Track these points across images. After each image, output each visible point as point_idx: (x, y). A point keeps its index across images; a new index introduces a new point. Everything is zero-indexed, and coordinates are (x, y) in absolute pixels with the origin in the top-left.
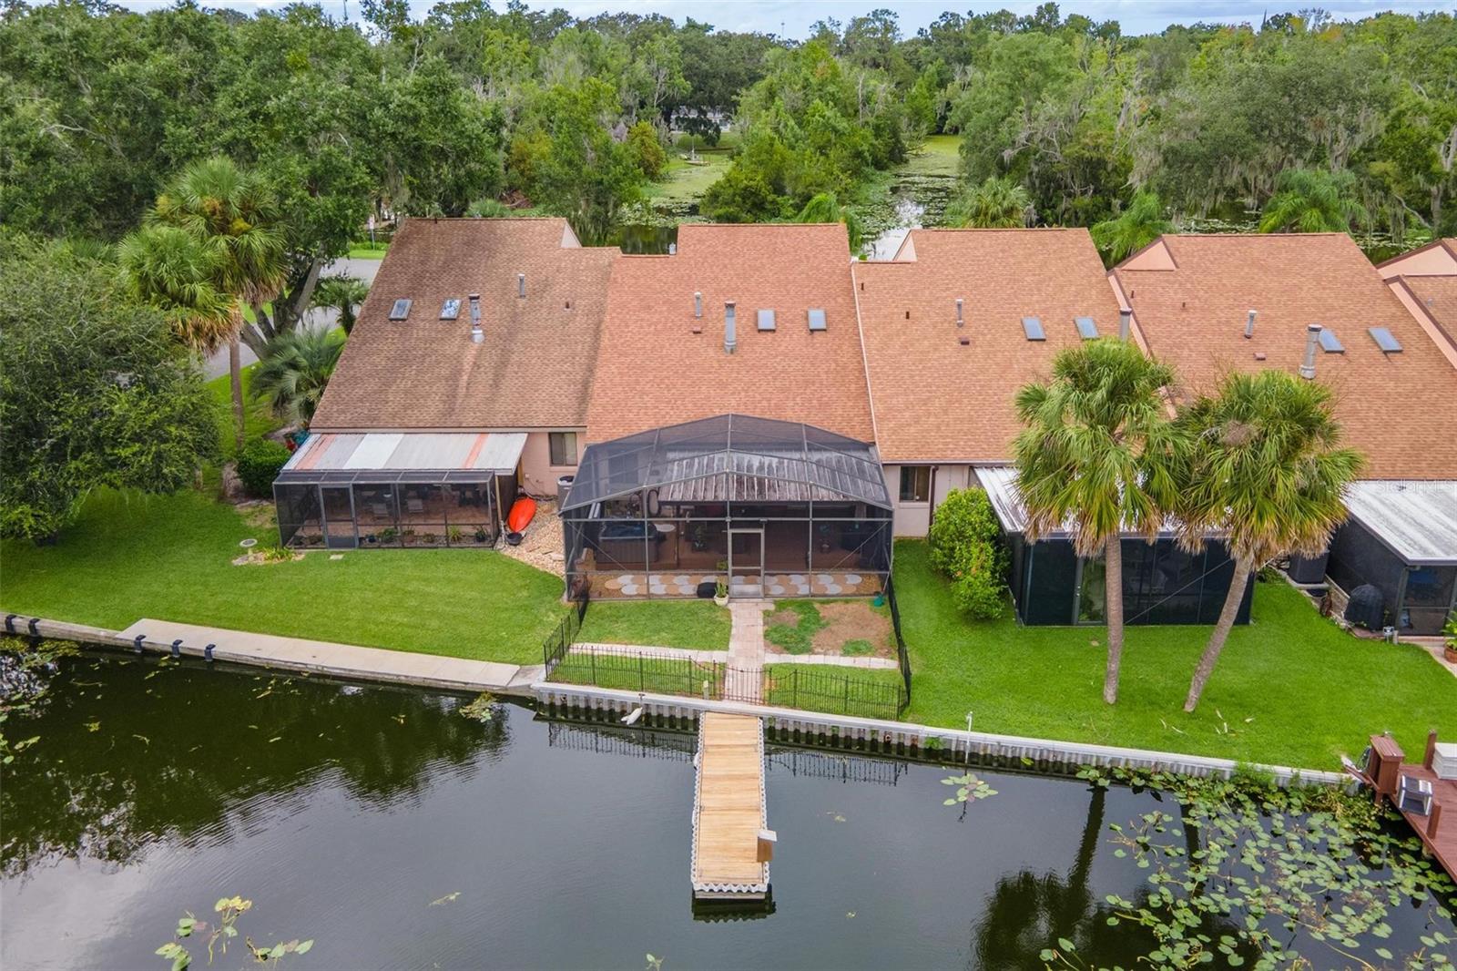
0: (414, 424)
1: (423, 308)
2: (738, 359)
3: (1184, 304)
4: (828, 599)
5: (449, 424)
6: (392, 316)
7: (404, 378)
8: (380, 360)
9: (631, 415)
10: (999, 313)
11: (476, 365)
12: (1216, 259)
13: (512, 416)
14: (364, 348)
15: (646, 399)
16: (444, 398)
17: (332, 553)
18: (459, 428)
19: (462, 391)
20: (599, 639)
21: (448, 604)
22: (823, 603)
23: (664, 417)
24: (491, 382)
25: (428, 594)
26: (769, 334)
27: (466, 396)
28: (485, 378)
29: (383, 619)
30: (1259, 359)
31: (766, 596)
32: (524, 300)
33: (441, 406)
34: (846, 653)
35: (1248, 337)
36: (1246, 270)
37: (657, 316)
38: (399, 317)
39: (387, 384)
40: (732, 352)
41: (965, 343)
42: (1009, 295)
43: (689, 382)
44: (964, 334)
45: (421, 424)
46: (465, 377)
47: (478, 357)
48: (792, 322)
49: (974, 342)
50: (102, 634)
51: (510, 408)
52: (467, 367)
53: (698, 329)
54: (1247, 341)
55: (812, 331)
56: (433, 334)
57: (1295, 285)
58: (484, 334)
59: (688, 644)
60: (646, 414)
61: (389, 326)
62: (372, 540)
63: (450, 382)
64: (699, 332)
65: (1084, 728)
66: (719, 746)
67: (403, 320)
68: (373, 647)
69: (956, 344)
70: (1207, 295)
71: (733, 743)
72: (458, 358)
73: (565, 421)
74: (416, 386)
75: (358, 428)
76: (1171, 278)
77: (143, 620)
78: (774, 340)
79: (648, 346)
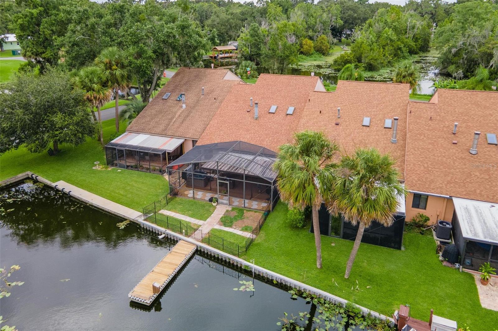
0: (153, 132)
1: (173, 96)
2: (257, 122)
3: (431, 118)
4: (250, 210)
5: (163, 134)
6: (163, 98)
7: (158, 118)
8: (153, 111)
9: (214, 137)
10: (356, 114)
11: (180, 116)
12: (457, 100)
13: (182, 133)
14: (151, 107)
15: (221, 132)
16: (166, 125)
17: (119, 169)
18: (165, 135)
19: (172, 124)
20: (170, 210)
21: (137, 190)
22: (247, 211)
23: (224, 139)
24: (181, 122)
25: (134, 186)
26: (272, 114)
27: (172, 125)
28: (180, 120)
29: (117, 192)
30: (454, 143)
31: (230, 205)
32: (203, 96)
33: (164, 128)
34: (242, 230)
35: (454, 134)
36: (469, 105)
37: (238, 105)
38: (165, 98)
39: (152, 119)
40: (256, 119)
41: (337, 124)
42: (364, 108)
43: (237, 128)
44: (339, 121)
45: (155, 133)
46: (175, 119)
47: (181, 113)
48: (282, 111)
49: (341, 124)
50: (49, 183)
51: (182, 131)
52: (177, 116)
53: (249, 110)
54: (453, 135)
55: (287, 114)
56: (172, 105)
57: (490, 114)
58: (186, 106)
59: (194, 216)
60: (219, 137)
61: (161, 101)
62: (132, 167)
63: (170, 120)
64: (249, 112)
65: (301, 275)
66: (176, 252)
67: (166, 99)
68: (109, 200)
69: (334, 124)
70: (445, 115)
71: (180, 252)
72: (175, 113)
73: (195, 137)
74: (160, 121)
75: (138, 132)
76: (432, 107)
77: (61, 181)
78: (273, 116)
79: (231, 115)
